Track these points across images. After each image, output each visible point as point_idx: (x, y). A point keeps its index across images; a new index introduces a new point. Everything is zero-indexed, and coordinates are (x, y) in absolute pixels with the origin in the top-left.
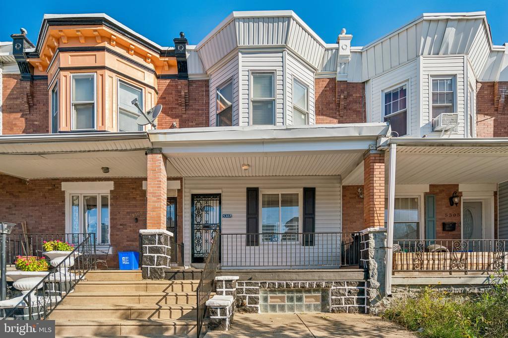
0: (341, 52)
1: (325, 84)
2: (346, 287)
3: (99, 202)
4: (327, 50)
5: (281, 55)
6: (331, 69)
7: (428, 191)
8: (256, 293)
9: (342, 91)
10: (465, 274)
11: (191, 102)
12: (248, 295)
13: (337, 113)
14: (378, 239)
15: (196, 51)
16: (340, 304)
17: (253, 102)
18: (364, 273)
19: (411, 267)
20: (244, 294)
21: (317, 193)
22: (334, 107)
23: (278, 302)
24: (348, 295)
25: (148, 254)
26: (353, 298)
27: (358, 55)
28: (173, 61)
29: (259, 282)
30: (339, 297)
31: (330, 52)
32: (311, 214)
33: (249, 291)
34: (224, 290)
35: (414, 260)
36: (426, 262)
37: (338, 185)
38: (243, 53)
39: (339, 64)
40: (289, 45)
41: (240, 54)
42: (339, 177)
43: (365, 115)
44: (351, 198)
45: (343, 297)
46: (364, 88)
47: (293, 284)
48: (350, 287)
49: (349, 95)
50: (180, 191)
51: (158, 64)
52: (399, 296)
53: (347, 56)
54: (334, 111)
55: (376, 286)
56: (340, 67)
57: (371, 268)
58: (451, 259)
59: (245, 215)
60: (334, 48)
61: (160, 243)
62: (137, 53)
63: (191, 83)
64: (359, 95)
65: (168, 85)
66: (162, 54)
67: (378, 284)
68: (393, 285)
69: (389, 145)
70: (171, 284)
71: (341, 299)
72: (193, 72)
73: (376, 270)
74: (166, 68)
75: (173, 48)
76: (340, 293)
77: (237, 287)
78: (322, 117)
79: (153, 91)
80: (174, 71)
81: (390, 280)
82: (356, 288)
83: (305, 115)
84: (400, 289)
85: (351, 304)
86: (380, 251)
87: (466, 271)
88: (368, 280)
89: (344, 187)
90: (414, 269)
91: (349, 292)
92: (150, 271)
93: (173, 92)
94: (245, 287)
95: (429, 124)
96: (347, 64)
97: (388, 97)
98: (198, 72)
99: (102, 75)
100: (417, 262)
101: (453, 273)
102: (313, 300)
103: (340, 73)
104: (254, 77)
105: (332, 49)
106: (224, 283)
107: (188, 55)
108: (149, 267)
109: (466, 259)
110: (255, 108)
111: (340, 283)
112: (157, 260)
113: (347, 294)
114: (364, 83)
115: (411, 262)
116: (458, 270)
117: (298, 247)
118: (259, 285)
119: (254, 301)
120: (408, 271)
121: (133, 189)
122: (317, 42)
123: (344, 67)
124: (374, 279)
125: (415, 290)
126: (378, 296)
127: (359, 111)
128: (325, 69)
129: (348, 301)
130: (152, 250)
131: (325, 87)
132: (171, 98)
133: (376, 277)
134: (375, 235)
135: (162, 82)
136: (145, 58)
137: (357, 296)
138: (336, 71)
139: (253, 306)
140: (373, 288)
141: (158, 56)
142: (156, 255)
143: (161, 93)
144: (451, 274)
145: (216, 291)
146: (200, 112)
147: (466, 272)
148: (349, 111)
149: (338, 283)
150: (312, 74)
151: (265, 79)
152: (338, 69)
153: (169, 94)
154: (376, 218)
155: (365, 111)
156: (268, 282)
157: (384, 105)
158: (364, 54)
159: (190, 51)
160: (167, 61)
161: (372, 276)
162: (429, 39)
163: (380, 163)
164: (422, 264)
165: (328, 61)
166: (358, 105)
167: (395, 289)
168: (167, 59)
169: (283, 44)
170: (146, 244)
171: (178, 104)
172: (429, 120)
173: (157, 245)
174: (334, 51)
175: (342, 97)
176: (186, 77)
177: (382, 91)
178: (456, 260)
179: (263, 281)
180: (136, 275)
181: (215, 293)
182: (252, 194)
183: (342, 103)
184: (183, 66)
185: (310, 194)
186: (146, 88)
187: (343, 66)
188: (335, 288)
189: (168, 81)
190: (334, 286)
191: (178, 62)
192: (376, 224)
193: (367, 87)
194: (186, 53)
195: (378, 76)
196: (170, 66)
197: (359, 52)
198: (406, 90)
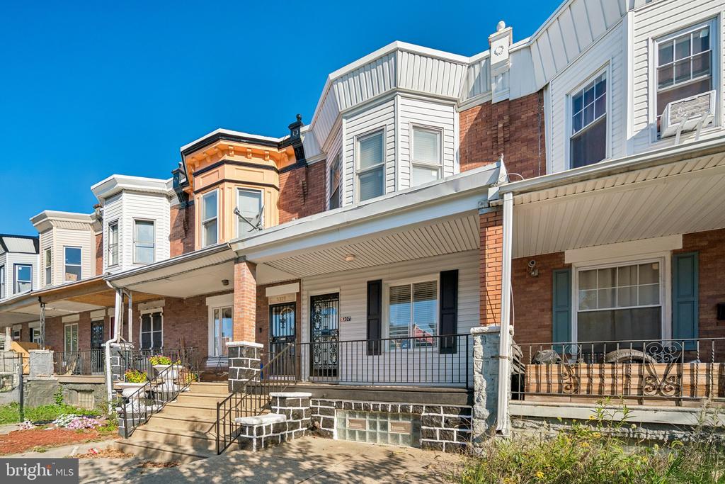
0: (495, 60)
1: (475, 114)
2: (442, 414)
4: (471, 66)
5: (392, 102)
6: (482, 91)
7: (679, 246)
8: (330, 415)
9: (501, 117)
10: (678, 405)
11: (310, 190)
12: (322, 416)
13: (495, 153)
14: (488, 344)
15: (311, 131)
16: (432, 438)
17: (360, 175)
18: (467, 395)
19: (555, 388)
20: (319, 415)
21: (460, 277)
22: (489, 145)
23: (358, 428)
24: (445, 426)
25: (232, 367)
26: (453, 431)
27: (525, 52)
28: (290, 149)
29: (334, 401)
30: (432, 428)
31: (477, 67)
32: (452, 309)
33: (323, 411)
34: (278, 408)
35: (560, 376)
36: (584, 381)
38: (347, 118)
39: (493, 79)
40: (401, 85)
41: (344, 121)
45: (437, 429)
46: (541, 101)
47: (372, 406)
48: (448, 415)
49: (512, 119)
50: (299, 295)
51: (278, 158)
52: (530, 435)
53: (504, 62)
54: (490, 151)
55: (483, 415)
56: (496, 81)
57: (476, 388)
58: (641, 376)
60: (482, 59)
61: (242, 356)
62: (255, 155)
63: (309, 168)
64: (532, 114)
66: (279, 146)
67: (486, 413)
68: (514, 416)
69: (502, 196)
71: (435, 430)
72: (311, 156)
73: (484, 391)
75: (289, 136)
76: (432, 422)
77: (311, 406)
78: (470, 165)
80: (293, 161)
82: (457, 416)
83: (437, 170)
84: (529, 423)
85: (450, 439)
86: (492, 362)
87: (680, 399)
90: (560, 391)
91: (447, 422)
92: (234, 385)
94: (319, 406)
95: (647, 128)
96: (507, 74)
97: (577, 102)
98: (315, 154)
99: (222, 189)
100: (568, 381)
102: (403, 428)
103: (496, 91)
104: (361, 143)
105: (479, 62)
106: (278, 399)
107: (302, 138)
108: (233, 380)
109: (680, 376)
110: (362, 181)
111: (433, 407)
112: (239, 373)
113: (443, 424)
114: (541, 91)
115: (555, 380)
116: (658, 395)
118: (335, 404)
119: (329, 423)
120: (549, 394)
122: (451, 62)
123: (502, 80)
124: (481, 405)
127: (532, 139)
128: (473, 93)
129: (445, 435)
130: (236, 363)
131: (476, 119)
132: (290, 192)
133: (484, 402)
135: (283, 176)
136: (263, 156)
137: (459, 428)
138: (491, 90)
139: (327, 429)
140: (479, 418)
141: (276, 150)
142: (238, 368)
143: (282, 189)
144: (641, 403)
145: (271, 409)
146: (319, 199)
147: (678, 401)
148: (515, 144)
149: (431, 408)
150: (451, 109)
151: (374, 140)
152: (494, 86)
153: (289, 187)
154: (490, 311)
155: (543, 137)
156: (344, 401)
157: (571, 116)
158: (534, 48)
159: (304, 133)
160: (286, 152)
161: (478, 401)
163: (496, 225)
164: (577, 384)
165: (476, 81)
166: (530, 130)
167: (522, 422)
168: (285, 150)
169: (393, 87)
171: (296, 197)
172: (648, 122)
173: (239, 358)
174: (483, 62)
175: (500, 125)
177: (567, 95)
178: (653, 377)
179: (338, 400)
181: (270, 411)
182: (374, 289)
183: (501, 135)
184: (300, 152)
185: (450, 280)
186: (265, 188)
187: (500, 80)
188: (427, 414)
189: (288, 173)
190: (426, 412)
191: (295, 150)
192: (489, 321)
193: (547, 96)
194: (301, 136)
195: (559, 74)
197: (523, 48)
198: (605, 81)
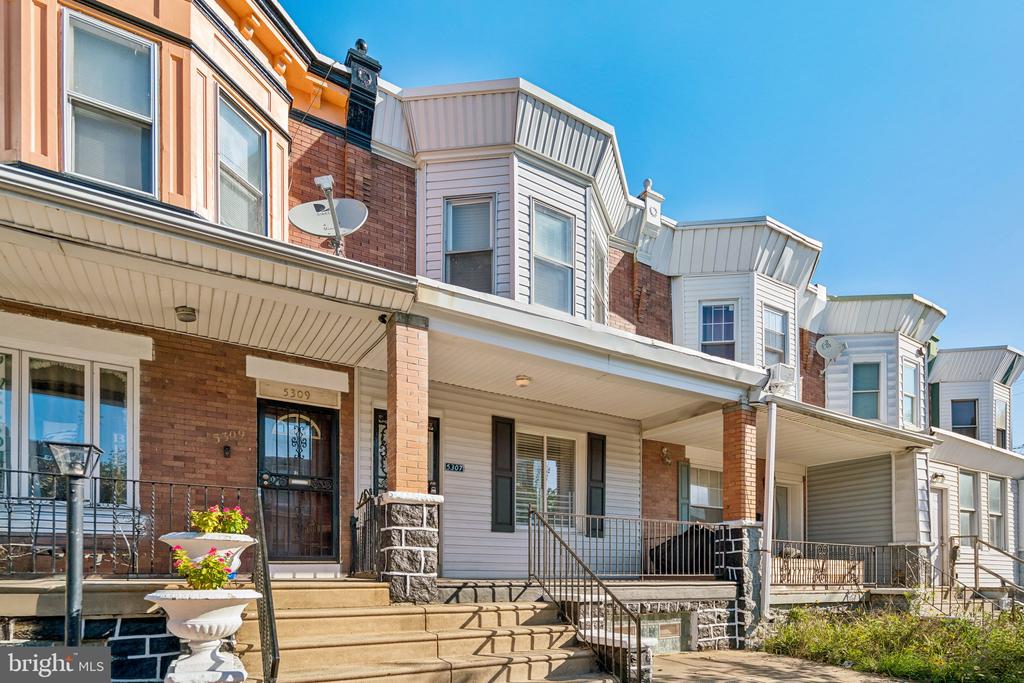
0: (649, 218)
1: (619, 258)
3: (92, 385)
4: (629, 205)
5: (583, 191)
6: (629, 239)
9: (644, 282)
10: (826, 589)
13: (635, 316)
14: (752, 538)
15: (399, 100)
16: (708, 637)
17: (538, 261)
18: (736, 588)
21: (608, 445)
22: (631, 304)
24: (717, 622)
25: (404, 547)
26: (723, 627)
27: (669, 231)
30: (707, 626)
31: (632, 210)
32: (598, 481)
34: (591, 619)
37: (637, 437)
38: (520, 160)
39: (641, 235)
40: (597, 181)
41: (515, 160)
42: (638, 424)
43: (671, 329)
44: (653, 461)
45: (711, 626)
46: (670, 287)
48: (719, 610)
49: (653, 291)
50: (348, 398)
53: (656, 228)
54: (631, 311)
56: (643, 240)
57: (746, 579)
59: (489, 469)
60: (639, 207)
61: (431, 524)
63: (376, 161)
64: (664, 296)
65: (318, 142)
66: (315, 66)
68: (771, 606)
69: (768, 403)
70: (475, 613)
71: (710, 628)
72: (385, 142)
73: (751, 583)
74: (317, 102)
76: (708, 619)
78: (616, 315)
79: (285, 144)
80: (338, 119)
81: (769, 599)
82: (725, 610)
85: (721, 635)
87: (827, 585)
88: (742, 598)
89: (645, 442)
91: (718, 617)
92: (411, 585)
93: (329, 163)
96: (653, 240)
97: (707, 313)
98: (395, 145)
101: (817, 588)
103: (641, 250)
105: (635, 207)
106: (590, 606)
107: (379, 99)
108: (408, 575)
110: (537, 272)
111: (707, 603)
112: (426, 561)
113: (716, 620)
114: (669, 277)
116: (819, 583)
117: (580, 538)
121: (217, 369)
122: (623, 188)
123: (649, 243)
124: (749, 597)
125: (784, 611)
126: (753, 621)
127: (664, 321)
128: (621, 234)
129: (717, 631)
130: (412, 539)
131: (619, 265)
134: (748, 531)
135: (304, 129)
137: (728, 622)
138: (637, 245)
140: (748, 610)
141: (304, 67)
142: (422, 549)
148: (652, 317)
149: (706, 603)
150: (606, 237)
152: (640, 241)
155: (671, 324)
157: (702, 324)
158: (678, 234)
159: (385, 93)
161: (747, 592)
162: (767, 253)
163: (751, 424)
165: (627, 224)
166: (663, 312)
168: (323, 83)
169: (590, 175)
170: (402, 525)
173: (425, 528)
174: (638, 210)
175: (644, 291)
176: (366, 144)
177: (699, 301)
180: (376, 593)
182: (503, 429)
183: (643, 300)
184: (361, 117)
185: (597, 445)
186: (274, 132)
187: (647, 241)
188: (701, 611)
189: (317, 133)
190: (700, 608)
191: (352, 104)
193: (674, 285)
194: (378, 94)
195: (692, 275)
196: (325, 101)
197: (671, 228)
198: (733, 312)
